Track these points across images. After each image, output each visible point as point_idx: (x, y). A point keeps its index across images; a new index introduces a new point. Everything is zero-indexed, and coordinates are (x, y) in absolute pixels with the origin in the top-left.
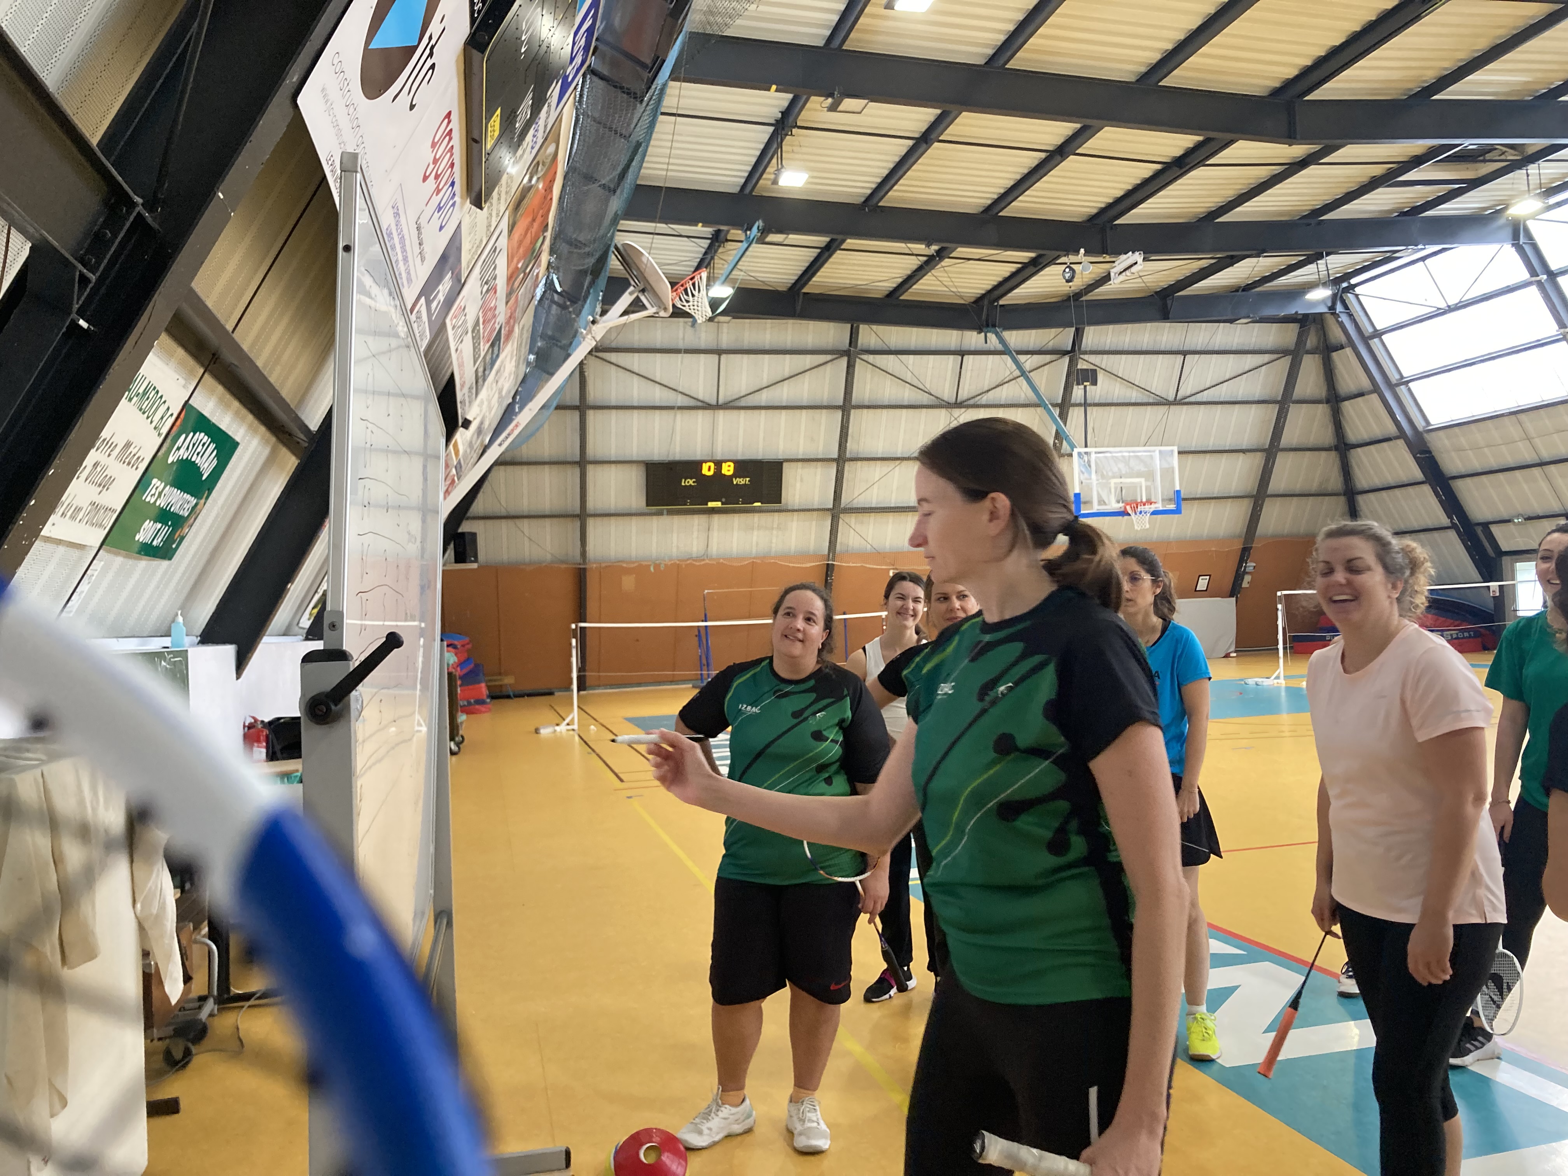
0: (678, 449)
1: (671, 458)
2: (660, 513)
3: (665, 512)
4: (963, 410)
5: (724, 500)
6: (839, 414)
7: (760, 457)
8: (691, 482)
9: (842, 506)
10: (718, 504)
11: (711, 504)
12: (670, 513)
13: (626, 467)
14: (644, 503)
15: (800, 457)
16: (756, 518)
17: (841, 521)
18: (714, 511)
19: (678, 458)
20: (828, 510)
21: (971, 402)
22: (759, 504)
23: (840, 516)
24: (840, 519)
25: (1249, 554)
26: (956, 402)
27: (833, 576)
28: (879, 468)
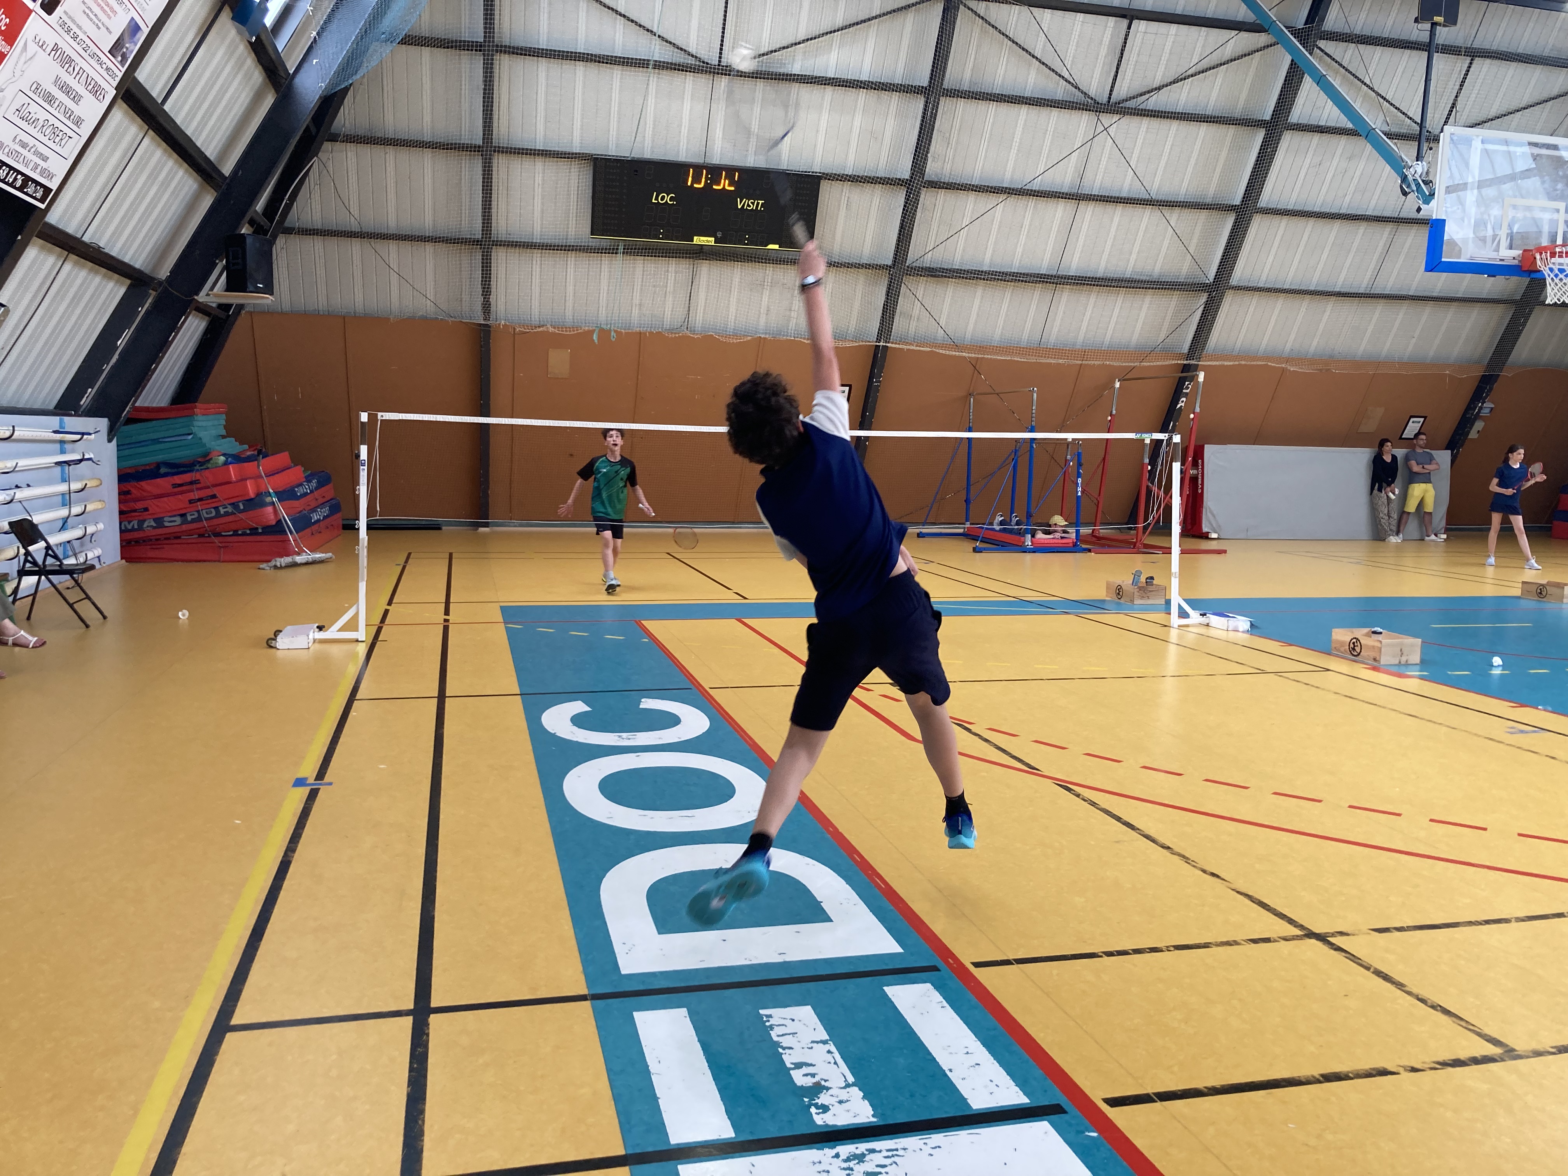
0: (648, 143)
1: (636, 154)
2: (612, 251)
3: (621, 248)
4: (1116, 117)
5: (719, 235)
6: (918, 104)
7: (783, 166)
8: (667, 199)
9: (908, 263)
10: (709, 241)
11: (698, 240)
12: (631, 251)
13: (563, 164)
14: (588, 230)
16: (769, 271)
17: (903, 288)
18: (701, 253)
19: (648, 155)
20: (885, 268)
21: (1131, 104)
22: (776, 247)
23: (902, 279)
24: (903, 284)
25: (1491, 389)
26: (1109, 102)
27: (881, 376)
28: (971, 203)
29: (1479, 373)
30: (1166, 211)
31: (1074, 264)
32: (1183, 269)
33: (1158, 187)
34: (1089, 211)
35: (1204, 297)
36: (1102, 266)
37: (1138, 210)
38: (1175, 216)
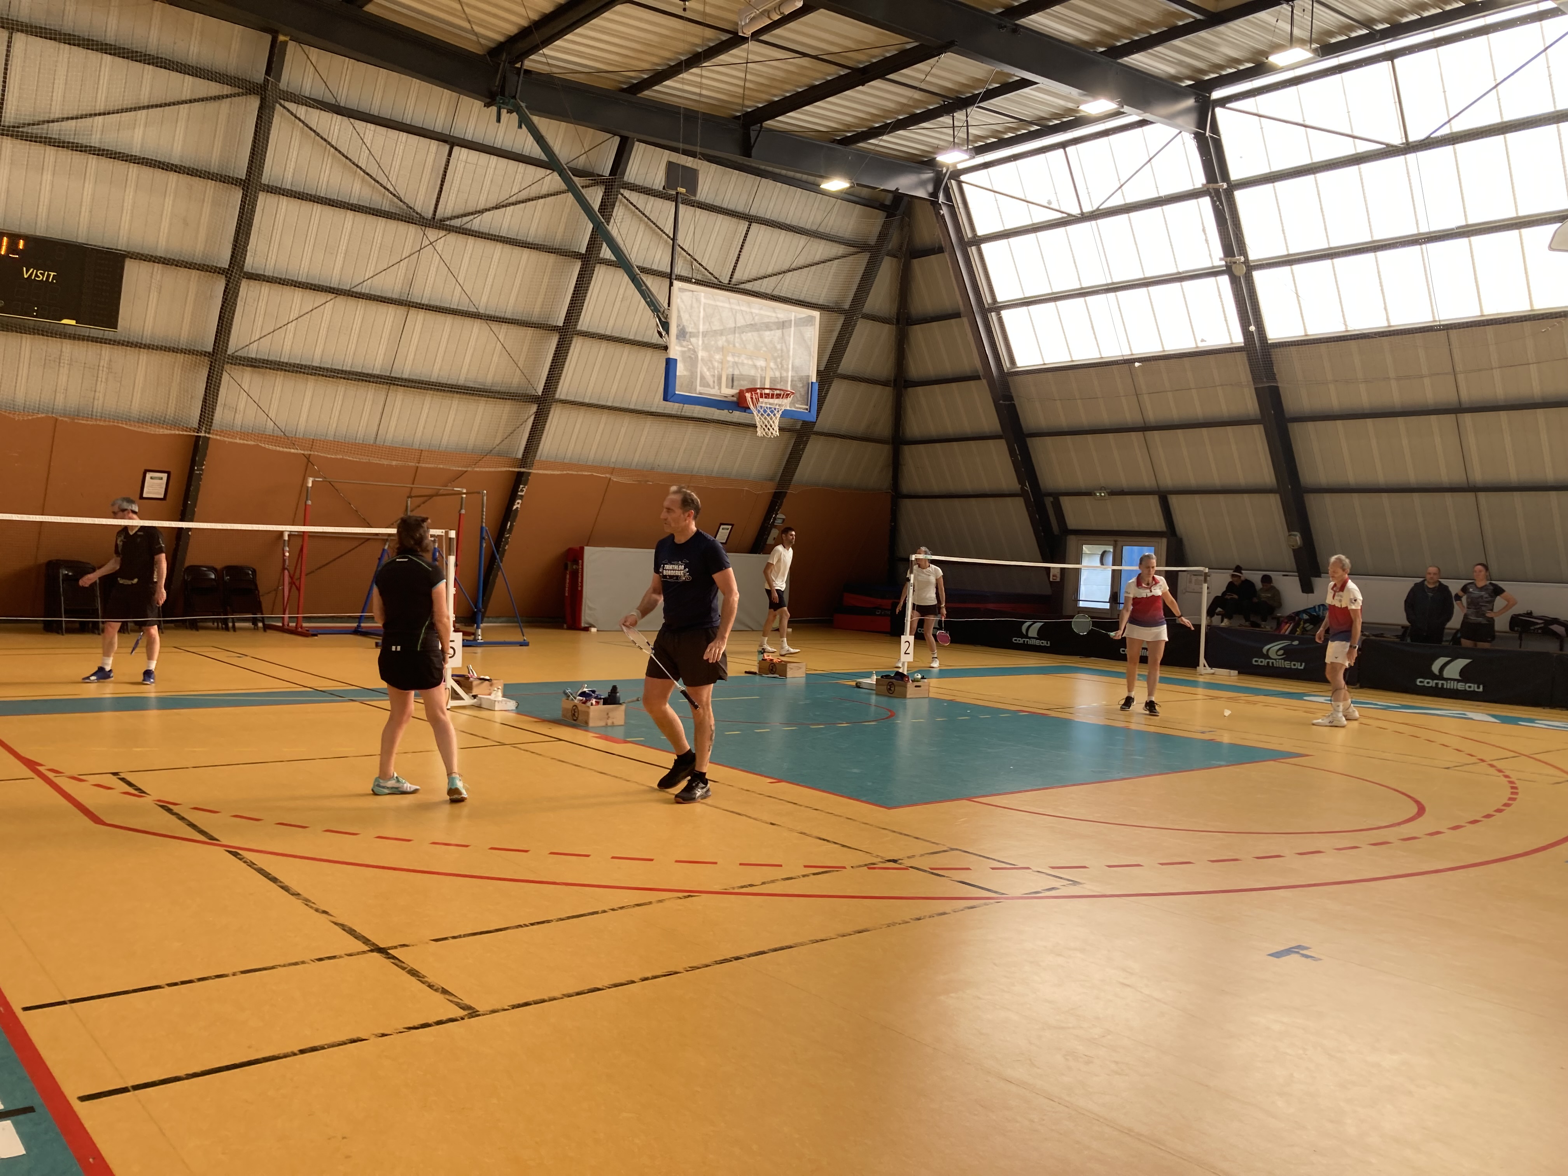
4: (442, 233)
6: (237, 195)
7: (81, 239)
9: (229, 352)
15: (160, 253)
16: (68, 348)
17: (225, 377)
20: (205, 354)
21: (457, 223)
22: (73, 322)
23: (223, 367)
24: (224, 373)
25: (782, 502)
26: (434, 218)
27: (203, 465)
28: (298, 300)
29: (770, 489)
30: (495, 326)
31: (406, 368)
32: (514, 380)
33: (484, 303)
34: (418, 318)
35: (534, 408)
36: (437, 372)
37: (468, 322)
38: (503, 330)
